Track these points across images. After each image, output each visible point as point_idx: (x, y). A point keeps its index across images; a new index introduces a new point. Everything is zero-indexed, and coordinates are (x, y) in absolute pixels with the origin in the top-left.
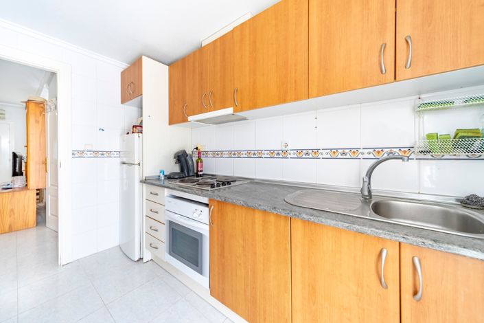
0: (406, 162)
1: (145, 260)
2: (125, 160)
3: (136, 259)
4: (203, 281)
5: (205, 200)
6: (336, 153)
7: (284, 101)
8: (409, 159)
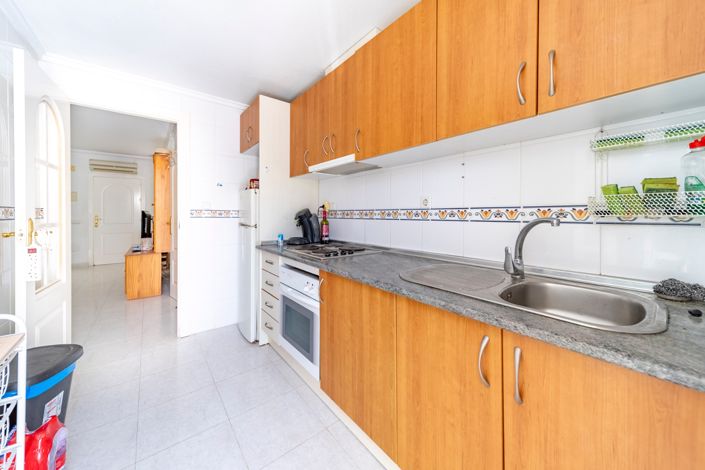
0: (556, 228)
1: (261, 343)
2: (243, 221)
3: (252, 340)
4: (313, 370)
5: (316, 271)
6: (488, 214)
7: (409, 144)
8: (559, 223)
